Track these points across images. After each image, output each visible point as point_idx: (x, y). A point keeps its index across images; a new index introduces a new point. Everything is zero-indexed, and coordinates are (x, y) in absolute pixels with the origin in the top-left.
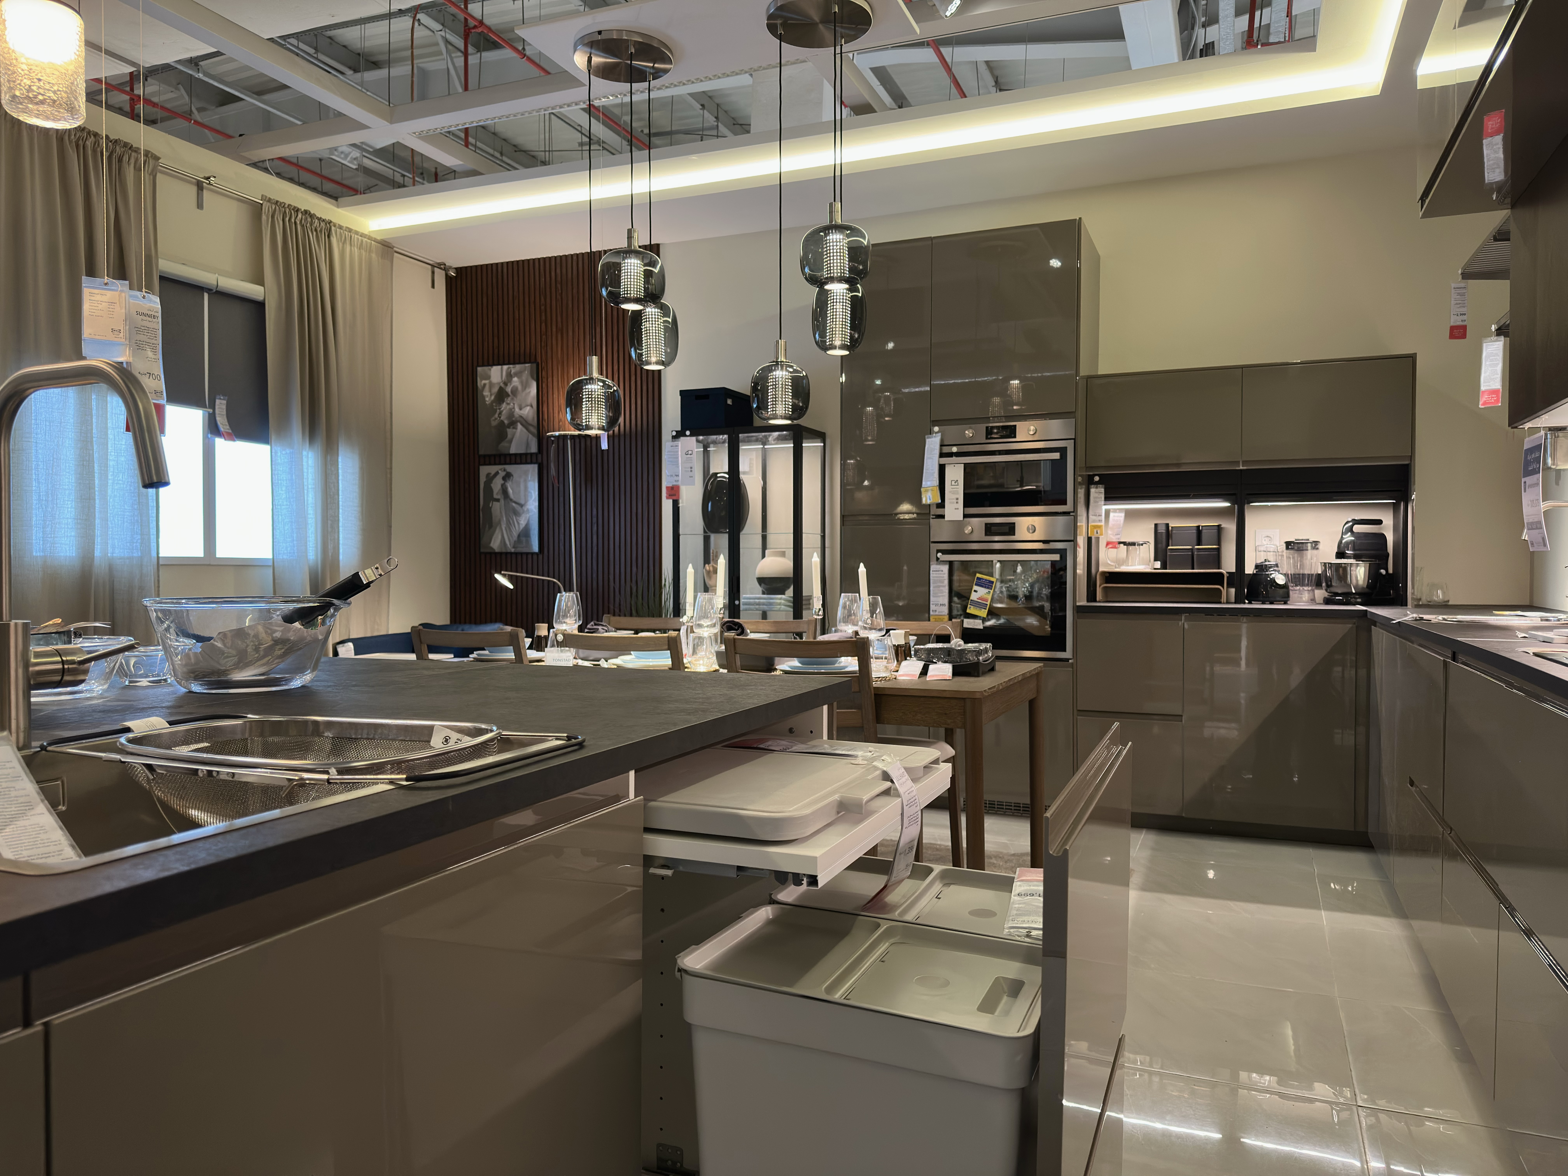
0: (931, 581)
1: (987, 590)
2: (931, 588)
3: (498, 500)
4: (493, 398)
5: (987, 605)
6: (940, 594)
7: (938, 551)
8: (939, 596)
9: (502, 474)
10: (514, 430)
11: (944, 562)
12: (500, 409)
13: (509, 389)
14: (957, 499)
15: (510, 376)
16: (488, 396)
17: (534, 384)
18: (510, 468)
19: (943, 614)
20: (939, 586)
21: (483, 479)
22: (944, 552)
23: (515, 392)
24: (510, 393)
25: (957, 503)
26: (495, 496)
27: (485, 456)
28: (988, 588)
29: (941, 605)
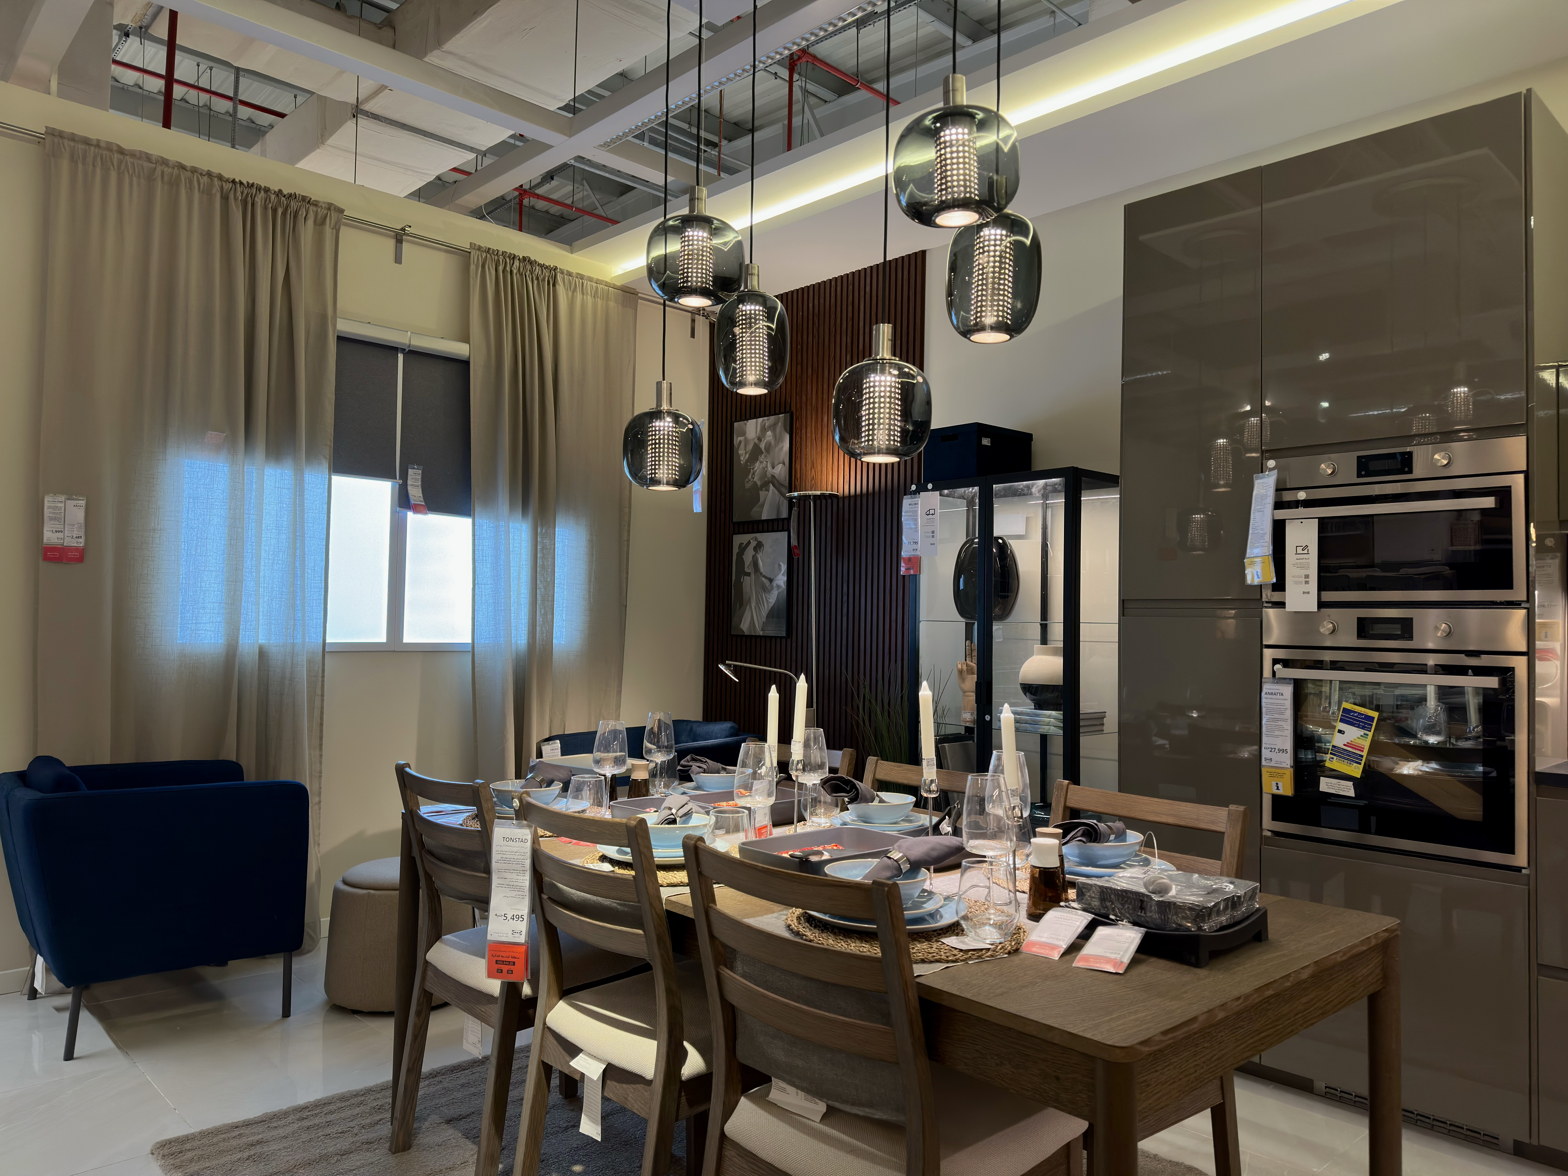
0: (1264, 710)
1: (1362, 732)
2: (1264, 722)
3: (749, 574)
4: (747, 456)
5: (1362, 756)
6: (1277, 733)
7: (1275, 661)
8: (1277, 736)
9: (754, 544)
10: (766, 492)
11: (1284, 680)
12: (753, 469)
13: (762, 446)
14: (1307, 576)
15: (764, 430)
16: (743, 454)
17: (787, 438)
18: (762, 537)
19: (1284, 765)
20: (1277, 720)
21: (735, 550)
22: (1286, 663)
23: (768, 448)
24: (763, 450)
25: (1307, 582)
26: (747, 570)
27: (739, 523)
28: (1363, 728)
29: (1279, 750)
